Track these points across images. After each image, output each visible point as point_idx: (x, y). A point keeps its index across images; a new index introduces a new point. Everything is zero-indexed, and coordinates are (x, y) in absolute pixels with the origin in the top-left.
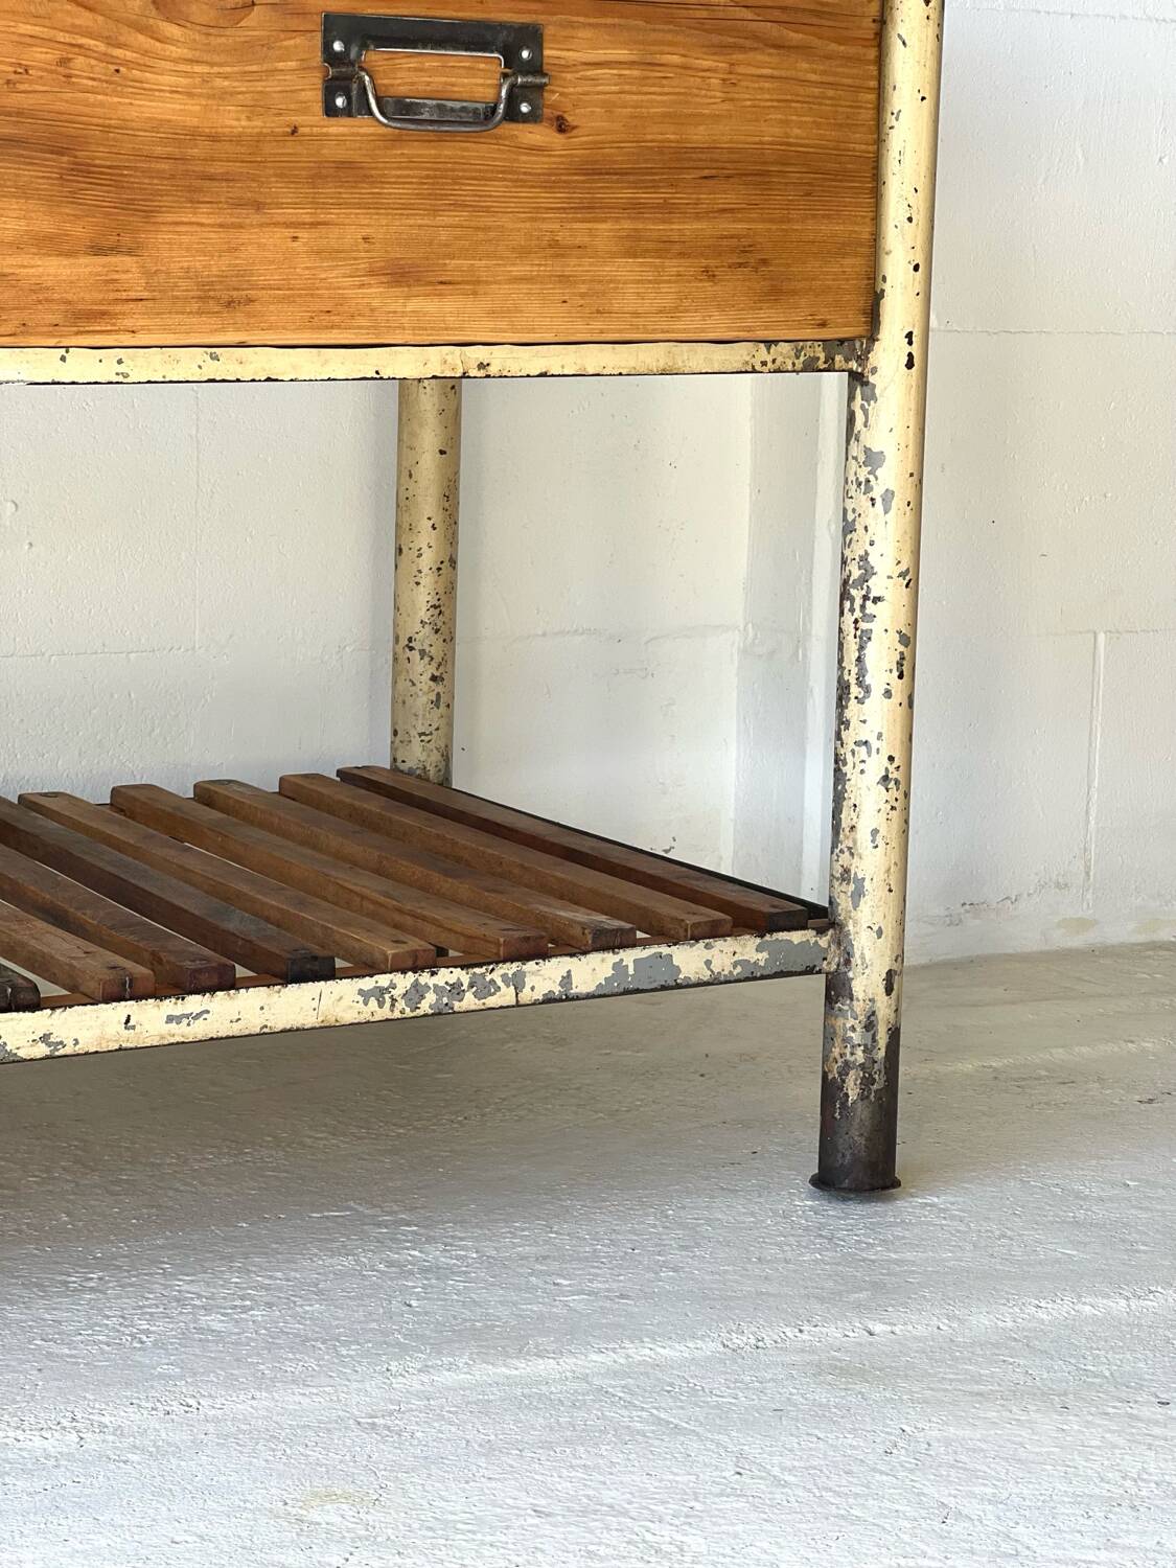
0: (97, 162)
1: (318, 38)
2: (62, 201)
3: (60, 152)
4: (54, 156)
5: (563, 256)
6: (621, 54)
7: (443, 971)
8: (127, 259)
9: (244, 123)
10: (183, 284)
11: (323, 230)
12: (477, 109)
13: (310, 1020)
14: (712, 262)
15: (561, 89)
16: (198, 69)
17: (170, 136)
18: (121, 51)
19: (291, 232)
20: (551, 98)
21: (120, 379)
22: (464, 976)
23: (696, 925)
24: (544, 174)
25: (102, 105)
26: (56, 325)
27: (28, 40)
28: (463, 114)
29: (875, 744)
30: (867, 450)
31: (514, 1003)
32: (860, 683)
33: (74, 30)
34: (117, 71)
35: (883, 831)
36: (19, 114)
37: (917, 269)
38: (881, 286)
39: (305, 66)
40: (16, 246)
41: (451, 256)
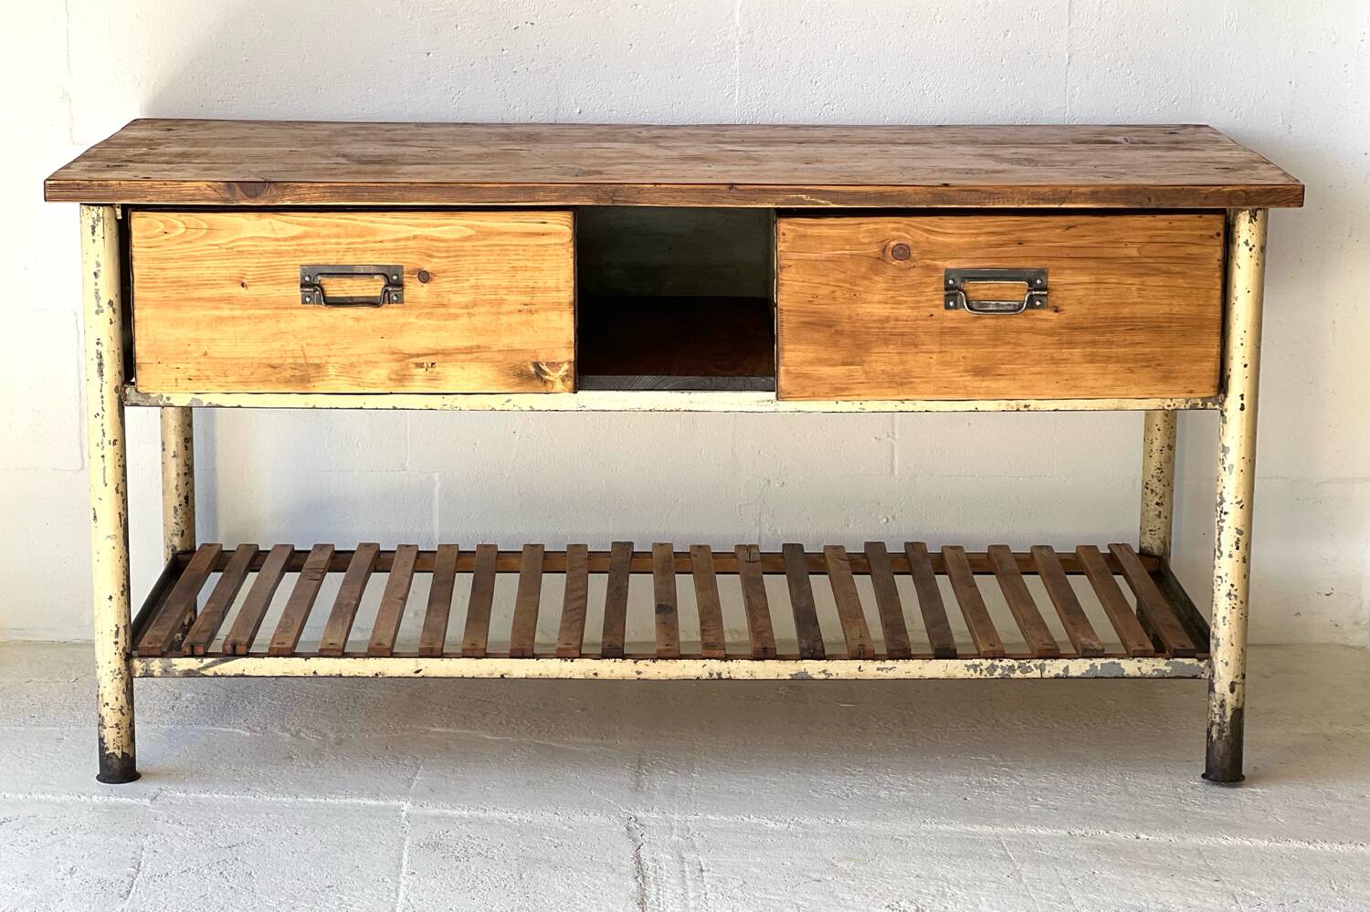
0: (846, 330)
1: (942, 279)
2: (830, 345)
3: (830, 327)
4: (827, 328)
5: (1057, 363)
7: (1005, 660)
8: (857, 367)
9: (909, 313)
10: (882, 377)
11: (944, 354)
12: (1013, 305)
13: (942, 676)
14: (1133, 365)
15: (1057, 295)
16: (889, 293)
17: (877, 319)
18: (857, 287)
19: (929, 355)
20: (1051, 299)
22: (1016, 664)
23: (1135, 651)
24: (1048, 330)
25: (848, 308)
27: (818, 285)
28: (1008, 307)
29: (1224, 578)
30: (1223, 445)
31: (1040, 676)
32: (1219, 550)
34: (855, 295)
35: (1228, 618)
36: (814, 313)
37: (1245, 366)
38: (1229, 373)
39: (936, 290)
40: (811, 363)
41: (1003, 364)
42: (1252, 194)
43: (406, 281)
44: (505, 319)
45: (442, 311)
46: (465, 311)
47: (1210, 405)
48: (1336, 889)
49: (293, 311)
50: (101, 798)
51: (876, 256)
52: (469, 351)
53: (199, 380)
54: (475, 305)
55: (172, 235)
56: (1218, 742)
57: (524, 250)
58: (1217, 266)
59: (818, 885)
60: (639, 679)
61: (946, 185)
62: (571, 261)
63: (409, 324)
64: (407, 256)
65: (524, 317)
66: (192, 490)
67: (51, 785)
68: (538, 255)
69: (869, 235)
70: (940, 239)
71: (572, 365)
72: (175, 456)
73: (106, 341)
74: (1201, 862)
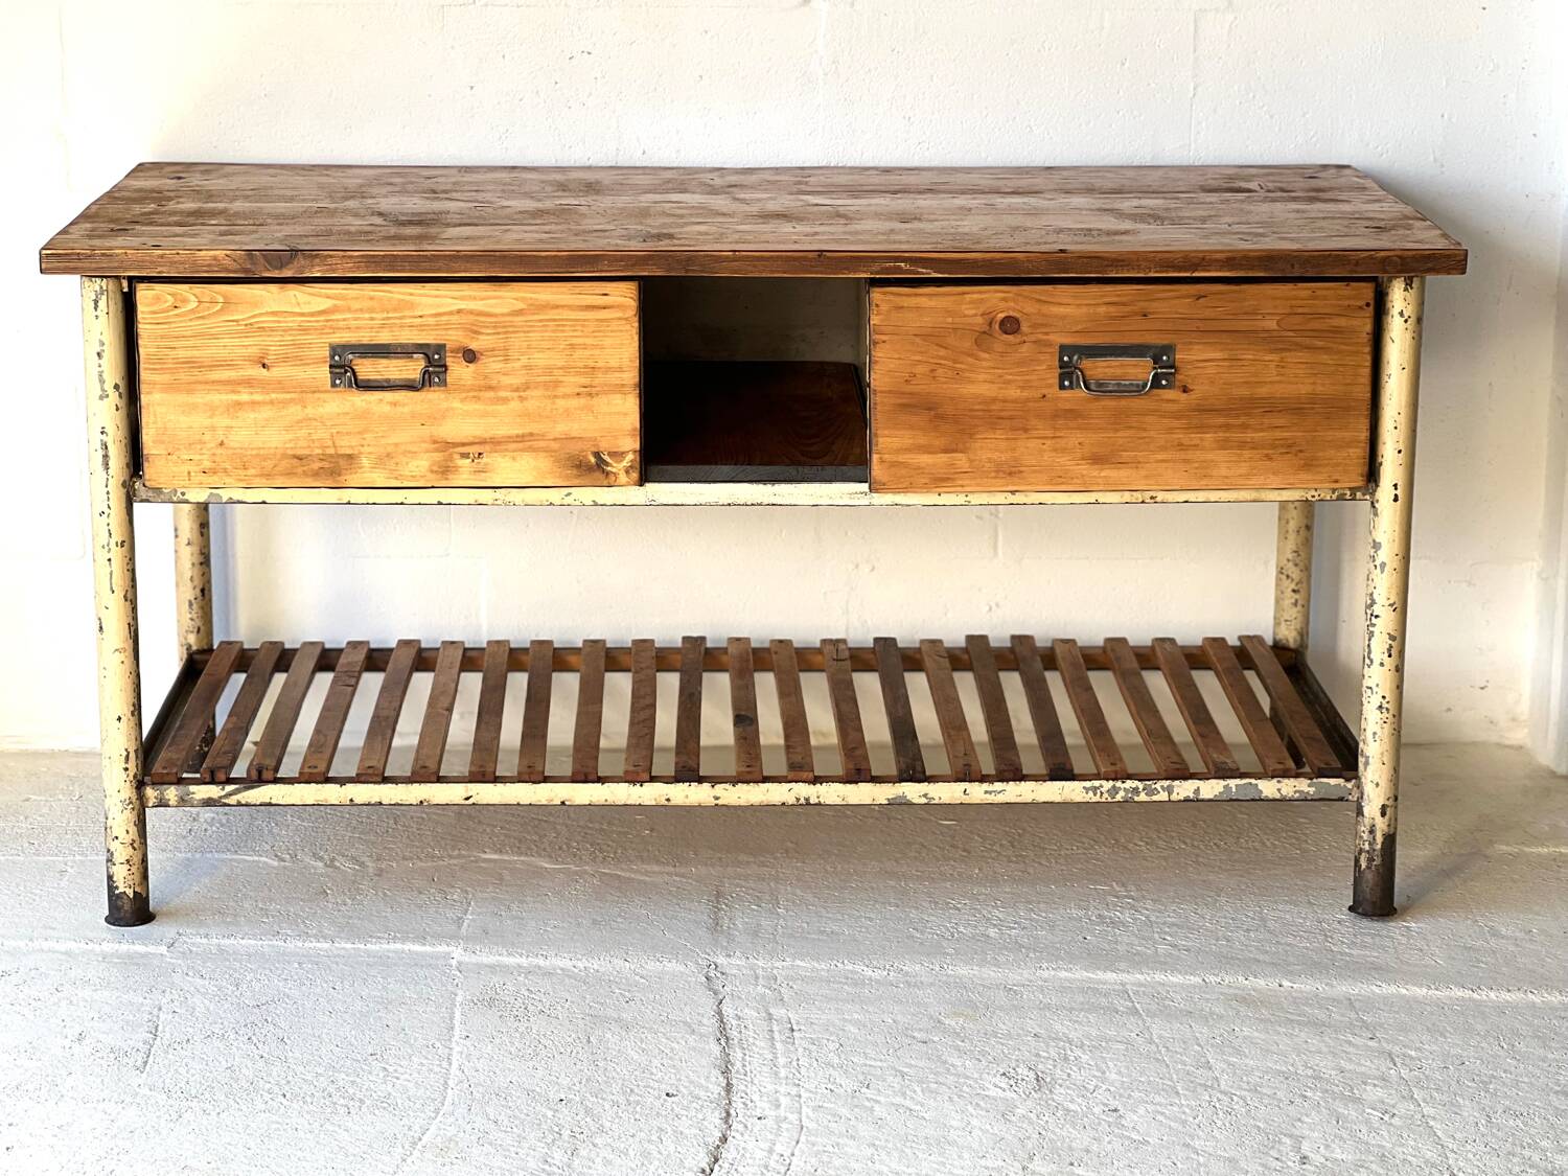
0: (948, 413)
1: (1056, 356)
2: (930, 431)
3: (930, 409)
4: (928, 411)
5: (1185, 450)
6: (1218, 355)
7: (1128, 781)
8: (961, 455)
9: (1019, 394)
10: (988, 465)
11: (1058, 440)
12: (1136, 384)
13: (1058, 799)
14: (1271, 452)
15: (1186, 373)
16: (997, 371)
17: (983, 401)
18: (960, 365)
19: (1043, 441)
20: (1179, 377)
21: (968, 503)
22: (1140, 785)
23: (1274, 770)
24: (1175, 412)
25: (950, 389)
27: (916, 362)
28: (1128, 387)
29: (1375, 689)
30: (1374, 541)
31: (1167, 799)
32: (1369, 658)
33: (937, 357)
34: (959, 374)
35: (1379, 734)
36: (912, 394)
37: (1400, 452)
38: (1380, 459)
39: (1050, 368)
40: (908, 450)
41: (1125, 451)
42: (1408, 260)
43: (449, 361)
44: (561, 403)
45: (491, 394)
46: (517, 394)
47: (1359, 495)
48: (1505, 1047)
49: (322, 396)
50: (111, 945)
51: (982, 330)
52: (520, 438)
53: (215, 473)
54: (528, 388)
55: (183, 310)
56: (1367, 871)
57: (583, 326)
58: (1365, 340)
59: (924, 1048)
60: (716, 805)
61: (1062, 251)
62: (636, 338)
63: (453, 409)
64: (450, 332)
65: (582, 401)
66: (209, 582)
67: (54, 929)
68: (599, 331)
69: (974, 306)
70: (1056, 310)
71: (638, 454)
72: (189, 544)
73: (111, 430)
74: (1353, 1015)
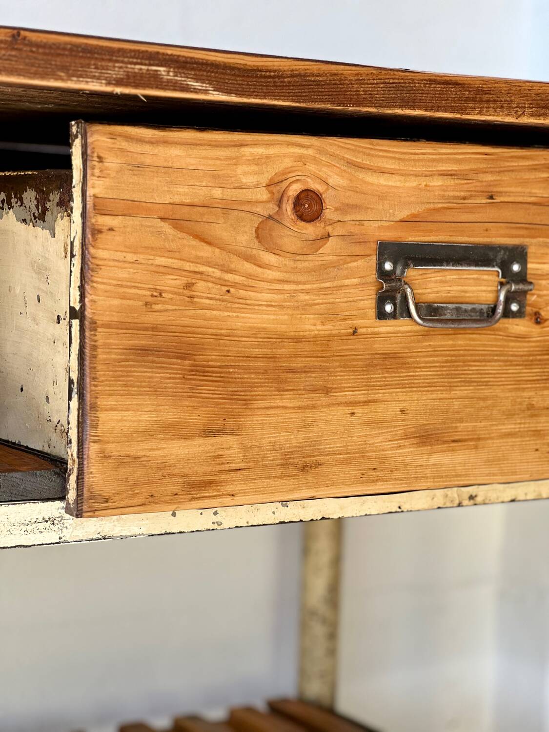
0: (211, 363)
1: (373, 261)
2: (182, 396)
3: (183, 357)
4: (179, 361)
5: (536, 415)
8: (230, 438)
9: (319, 327)
11: (373, 406)
12: (482, 309)
15: (538, 292)
16: (287, 287)
17: (265, 340)
18: (231, 275)
19: (350, 409)
20: (532, 298)
21: (215, 526)
24: (525, 356)
25: (216, 319)
26: (176, 494)
27: (162, 270)
28: (473, 314)
33: (197, 260)
34: (228, 291)
36: (154, 328)
39: (363, 282)
40: (148, 434)
41: (461, 420)
51: (266, 214)
69: (256, 168)
